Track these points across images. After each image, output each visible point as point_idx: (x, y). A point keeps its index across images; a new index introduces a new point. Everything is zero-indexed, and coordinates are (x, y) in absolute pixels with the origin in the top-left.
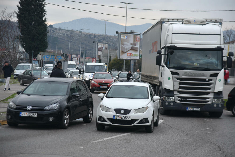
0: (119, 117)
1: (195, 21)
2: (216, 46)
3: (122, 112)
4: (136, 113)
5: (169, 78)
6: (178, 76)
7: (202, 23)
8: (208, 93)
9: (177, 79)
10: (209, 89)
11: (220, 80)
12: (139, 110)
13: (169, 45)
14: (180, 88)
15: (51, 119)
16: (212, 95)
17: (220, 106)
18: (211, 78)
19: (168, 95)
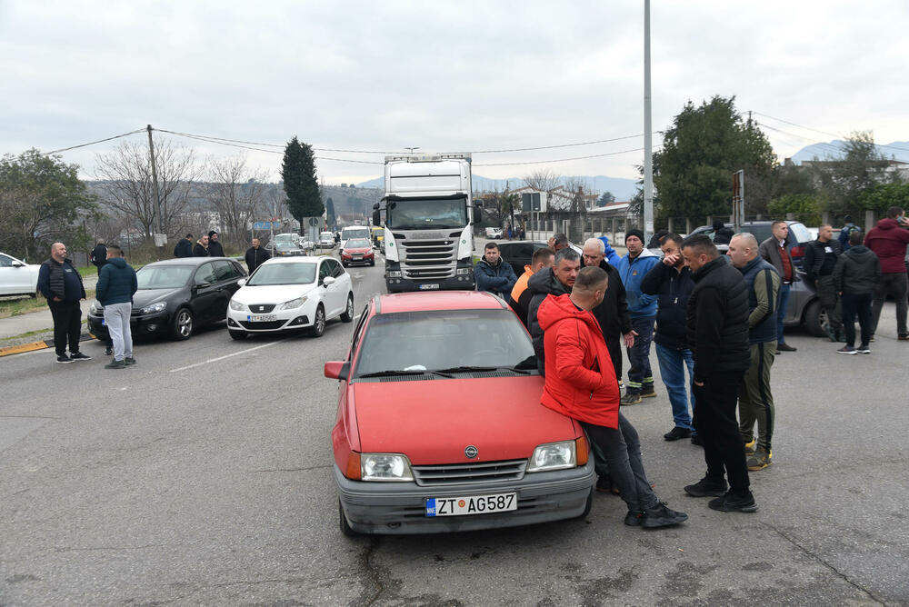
0: (257, 318)
1: (424, 158)
2: (454, 193)
3: (262, 308)
4: (286, 308)
5: (392, 244)
6: (404, 240)
7: (435, 160)
8: (450, 262)
9: (403, 244)
10: (451, 255)
11: (464, 242)
12: (289, 304)
13: (387, 195)
14: (408, 257)
15: (153, 327)
16: (454, 264)
17: (467, 279)
18: (451, 239)
19: (393, 268)
